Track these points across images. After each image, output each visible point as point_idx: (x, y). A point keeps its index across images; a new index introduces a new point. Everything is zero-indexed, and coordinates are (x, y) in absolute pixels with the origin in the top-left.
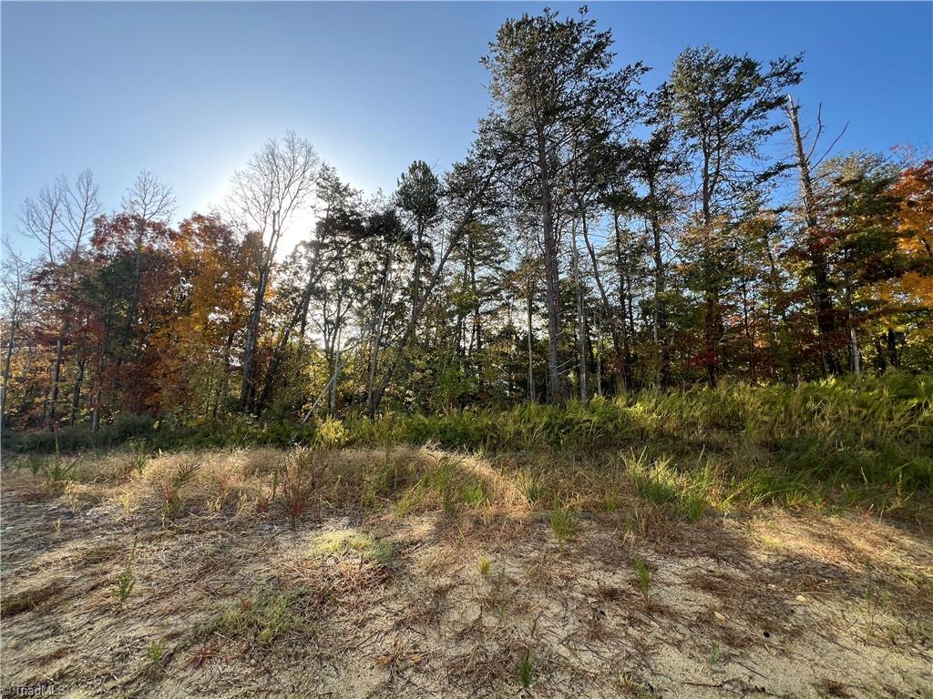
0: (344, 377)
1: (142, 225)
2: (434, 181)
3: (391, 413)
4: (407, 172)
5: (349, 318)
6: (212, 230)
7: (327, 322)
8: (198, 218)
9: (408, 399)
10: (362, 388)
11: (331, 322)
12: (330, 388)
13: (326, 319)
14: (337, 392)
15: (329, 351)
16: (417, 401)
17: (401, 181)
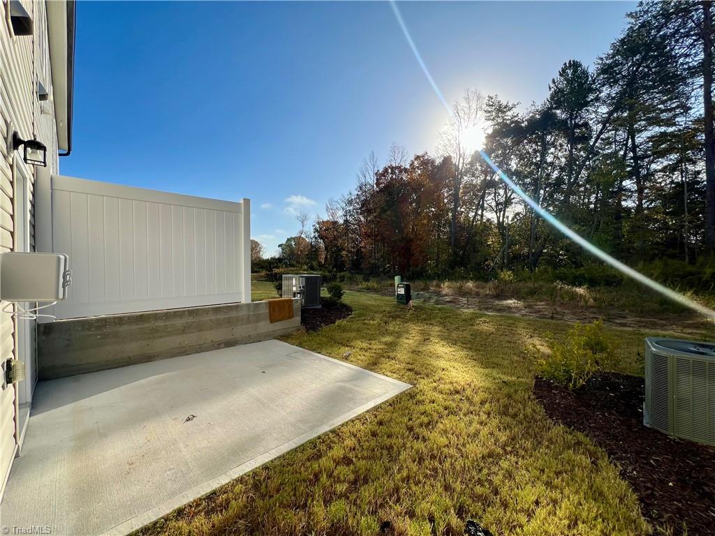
0: (512, 243)
1: (393, 168)
2: (585, 73)
3: (544, 267)
4: (557, 76)
5: (514, 198)
6: (425, 162)
7: (498, 204)
8: (418, 158)
9: (561, 257)
10: (526, 250)
11: (501, 204)
12: (504, 251)
13: (496, 202)
14: (508, 253)
15: (500, 225)
16: (568, 258)
17: (552, 85)
